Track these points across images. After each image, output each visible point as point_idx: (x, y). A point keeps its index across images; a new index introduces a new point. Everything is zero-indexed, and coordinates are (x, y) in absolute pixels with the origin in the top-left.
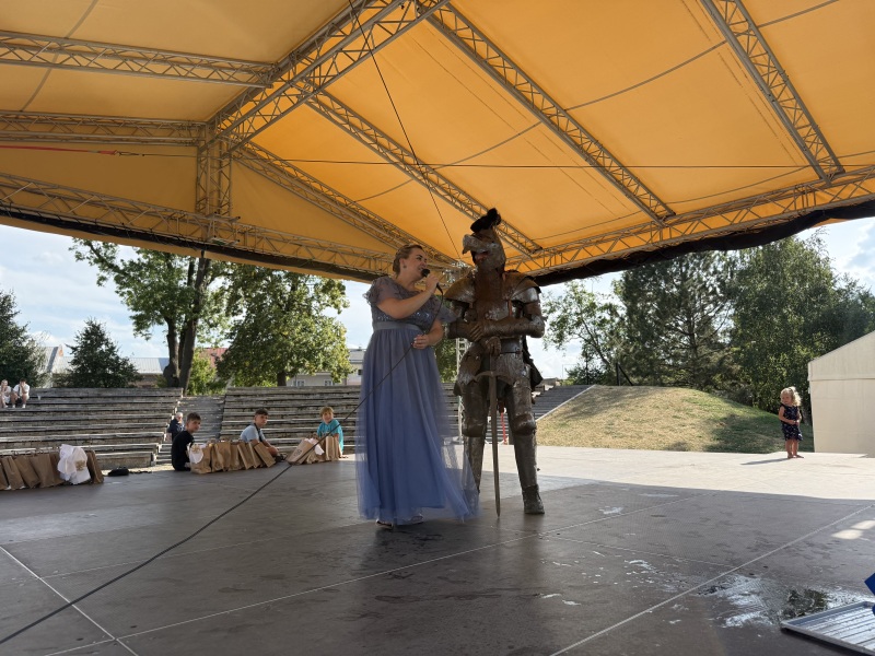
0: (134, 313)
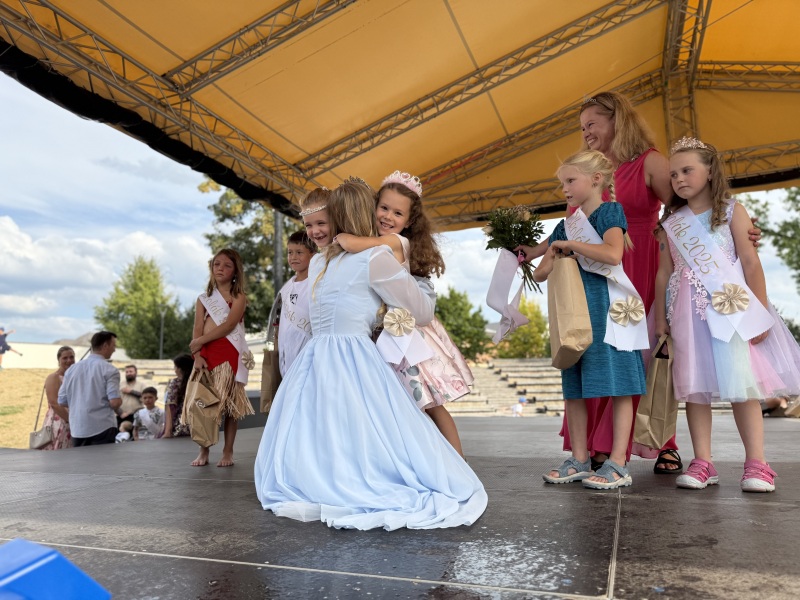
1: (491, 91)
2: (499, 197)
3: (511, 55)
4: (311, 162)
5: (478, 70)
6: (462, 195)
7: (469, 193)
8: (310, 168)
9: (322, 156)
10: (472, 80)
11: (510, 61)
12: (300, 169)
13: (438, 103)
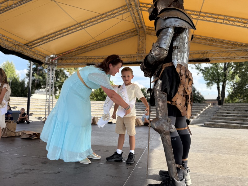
0: (206, 82)
1: (85, 29)
2: (95, 59)
3: (88, 20)
4: (31, 44)
5: (78, 23)
6: (83, 57)
7: (86, 57)
8: (31, 46)
9: (34, 43)
10: (77, 26)
11: (87, 22)
12: (28, 46)
13: (68, 31)
